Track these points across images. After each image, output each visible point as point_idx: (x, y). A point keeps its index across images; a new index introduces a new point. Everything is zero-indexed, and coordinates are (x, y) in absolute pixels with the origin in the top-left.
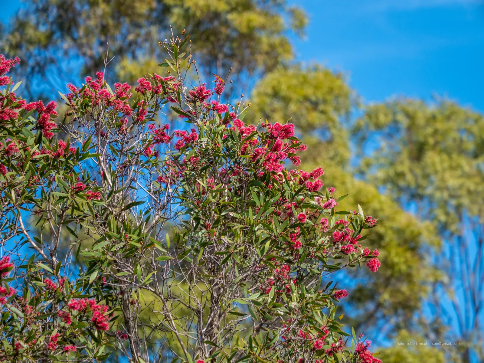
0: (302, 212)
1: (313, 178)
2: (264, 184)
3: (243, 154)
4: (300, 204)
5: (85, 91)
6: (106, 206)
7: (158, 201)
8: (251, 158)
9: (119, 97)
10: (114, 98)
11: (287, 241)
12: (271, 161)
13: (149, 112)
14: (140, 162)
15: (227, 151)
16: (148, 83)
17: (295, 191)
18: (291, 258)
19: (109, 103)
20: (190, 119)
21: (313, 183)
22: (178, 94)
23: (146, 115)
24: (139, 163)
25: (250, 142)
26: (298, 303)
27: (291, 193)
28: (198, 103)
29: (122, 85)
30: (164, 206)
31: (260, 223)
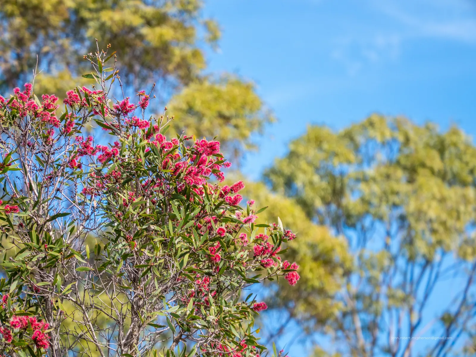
0: (222, 226)
1: (233, 192)
2: (184, 198)
3: (164, 168)
4: (220, 218)
5: (13, 103)
6: (32, 216)
7: (83, 212)
8: (172, 172)
9: (46, 109)
10: (42, 109)
11: (207, 254)
12: (192, 175)
13: (76, 124)
14: (66, 173)
15: (150, 164)
16: (77, 96)
17: (215, 205)
18: (211, 270)
19: (36, 115)
20: (113, 132)
21: (233, 198)
22: (103, 107)
23: (73, 127)
24: (64, 174)
25: (171, 156)
26: (216, 316)
27: (211, 207)
28: (122, 117)
29: (49, 97)
30: (88, 217)
31: (180, 236)
